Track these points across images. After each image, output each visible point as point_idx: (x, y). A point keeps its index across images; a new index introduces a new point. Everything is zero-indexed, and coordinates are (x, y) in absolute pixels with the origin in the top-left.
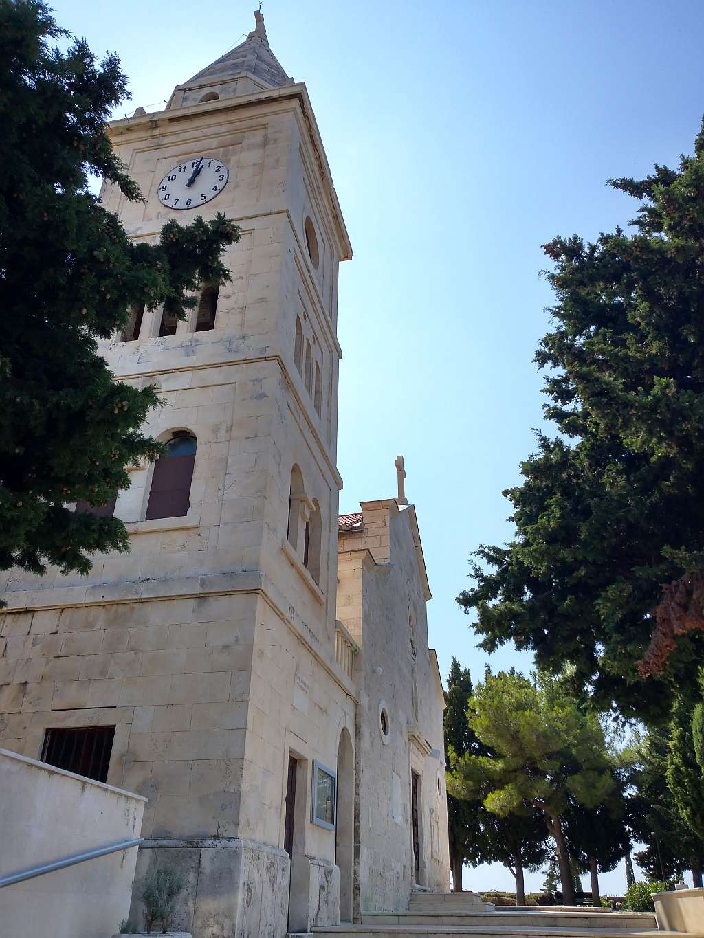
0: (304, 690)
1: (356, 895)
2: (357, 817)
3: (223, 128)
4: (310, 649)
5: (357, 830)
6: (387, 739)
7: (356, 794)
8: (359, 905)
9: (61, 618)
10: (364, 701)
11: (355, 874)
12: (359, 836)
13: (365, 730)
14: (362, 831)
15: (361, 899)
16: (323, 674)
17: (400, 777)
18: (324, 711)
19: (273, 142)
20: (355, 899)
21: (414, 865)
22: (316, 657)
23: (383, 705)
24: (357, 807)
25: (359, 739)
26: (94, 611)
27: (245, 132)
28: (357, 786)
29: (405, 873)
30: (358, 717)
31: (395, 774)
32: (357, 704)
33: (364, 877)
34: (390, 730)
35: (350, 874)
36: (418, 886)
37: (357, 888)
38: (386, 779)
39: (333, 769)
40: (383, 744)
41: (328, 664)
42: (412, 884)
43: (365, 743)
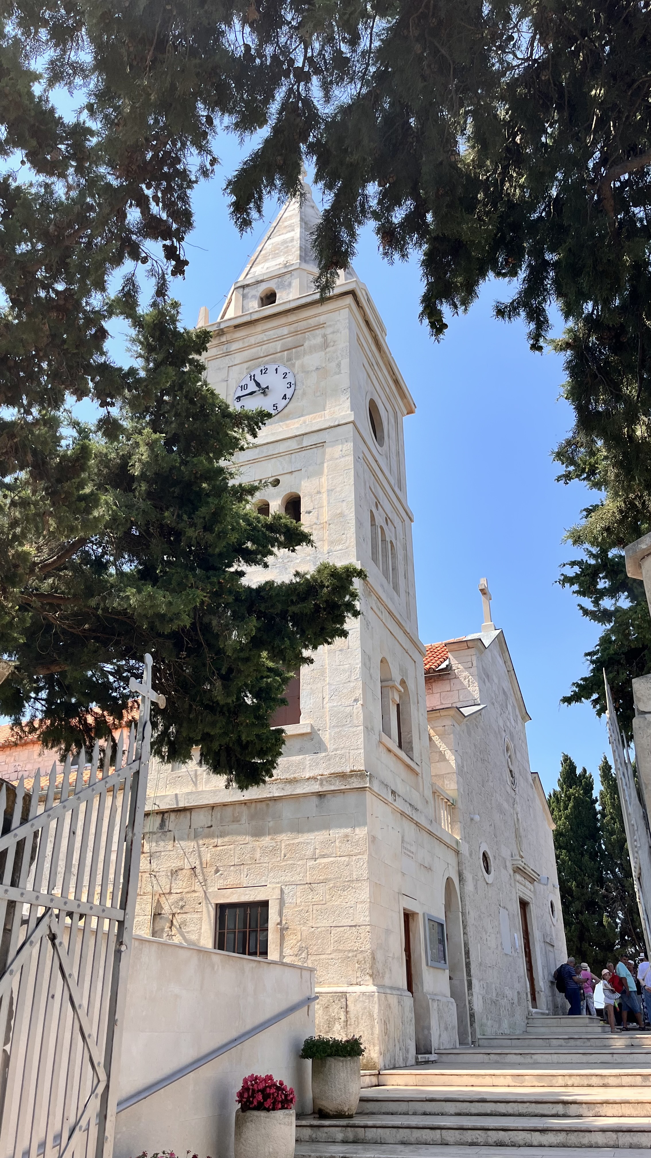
0: (409, 856)
1: (472, 1022)
2: (467, 953)
3: (285, 330)
4: (412, 819)
5: (468, 965)
6: (490, 878)
7: (464, 933)
8: (475, 1029)
9: (213, 814)
10: (464, 849)
11: (469, 1003)
12: (470, 971)
13: (468, 876)
14: (473, 967)
15: (477, 1025)
16: (426, 835)
17: (507, 910)
18: (429, 869)
19: (332, 344)
20: (471, 1025)
21: (529, 990)
22: (417, 824)
23: (484, 848)
24: (466, 945)
25: (463, 885)
26: (238, 809)
27: (305, 333)
28: (465, 927)
29: (519, 999)
30: (460, 865)
31: (501, 908)
32: (457, 853)
33: (478, 1006)
34: (492, 869)
35: (465, 1005)
36: (534, 1010)
37: (472, 1016)
38: (493, 915)
39: (441, 916)
40: (487, 884)
41: (429, 827)
42: (528, 1008)
43: (469, 887)
